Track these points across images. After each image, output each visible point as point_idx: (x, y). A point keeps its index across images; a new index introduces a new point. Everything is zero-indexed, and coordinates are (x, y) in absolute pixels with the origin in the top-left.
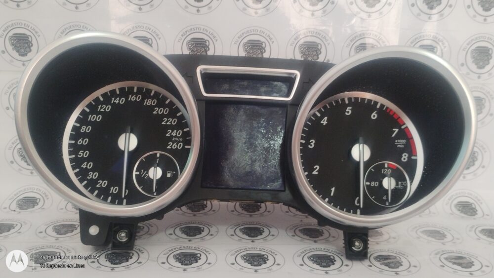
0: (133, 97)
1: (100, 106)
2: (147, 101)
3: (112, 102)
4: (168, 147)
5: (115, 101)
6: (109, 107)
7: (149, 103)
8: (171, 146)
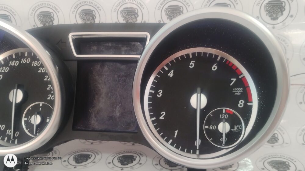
0: (25, 60)
1: (1, 68)
2: (34, 63)
3: (10, 65)
4: (48, 99)
5: (12, 64)
6: (7, 69)
7: (35, 64)
8: (50, 98)
